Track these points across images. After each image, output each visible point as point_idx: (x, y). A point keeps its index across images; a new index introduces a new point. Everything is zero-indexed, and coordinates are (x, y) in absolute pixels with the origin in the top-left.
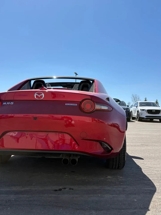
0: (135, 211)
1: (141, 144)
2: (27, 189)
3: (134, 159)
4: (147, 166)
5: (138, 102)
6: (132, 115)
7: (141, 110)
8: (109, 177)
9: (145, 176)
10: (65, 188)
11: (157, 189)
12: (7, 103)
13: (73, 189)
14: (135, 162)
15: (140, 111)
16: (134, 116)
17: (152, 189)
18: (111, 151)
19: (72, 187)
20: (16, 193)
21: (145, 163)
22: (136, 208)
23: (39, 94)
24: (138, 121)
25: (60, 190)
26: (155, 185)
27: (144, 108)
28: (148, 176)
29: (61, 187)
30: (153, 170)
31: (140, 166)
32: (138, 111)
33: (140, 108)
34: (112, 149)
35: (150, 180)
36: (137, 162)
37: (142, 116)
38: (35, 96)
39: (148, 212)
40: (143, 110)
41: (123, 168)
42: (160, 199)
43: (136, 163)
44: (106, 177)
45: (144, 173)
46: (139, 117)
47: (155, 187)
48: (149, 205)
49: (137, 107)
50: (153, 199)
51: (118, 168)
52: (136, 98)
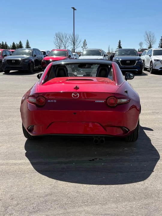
0: (144, 172)
1: (152, 111)
2: (70, 160)
3: (145, 131)
4: (155, 138)
5: (152, 50)
6: (144, 65)
7: (155, 60)
8: (126, 149)
9: (153, 147)
10: (96, 159)
11: (161, 157)
12: (51, 101)
13: (102, 159)
14: (146, 133)
15: (153, 62)
16: (146, 66)
17: (157, 157)
18: (128, 131)
19: (101, 158)
20: (65, 163)
21: (154, 134)
22: (145, 171)
23: (75, 94)
24: (151, 73)
25: (93, 160)
26: (160, 154)
27: (158, 58)
28: (155, 147)
29: (93, 158)
30: (160, 141)
31: (149, 137)
32: (151, 62)
33: (154, 58)
34: (129, 130)
35: (156, 150)
36: (148, 133)
37: (156, 68)
38: (72, 95)
39: (153, 173)
40: (158, 60)
41: (136, 140)
42: (161, 164)
43: (147, 135)
44: (124, 148)
45: (152, 144)
46: (153, 69)
47: (159, 156)
48: (154, 169)
49: (150, 56)
50: (157, 165)
51: (132, 141)
52: (150, 36)
